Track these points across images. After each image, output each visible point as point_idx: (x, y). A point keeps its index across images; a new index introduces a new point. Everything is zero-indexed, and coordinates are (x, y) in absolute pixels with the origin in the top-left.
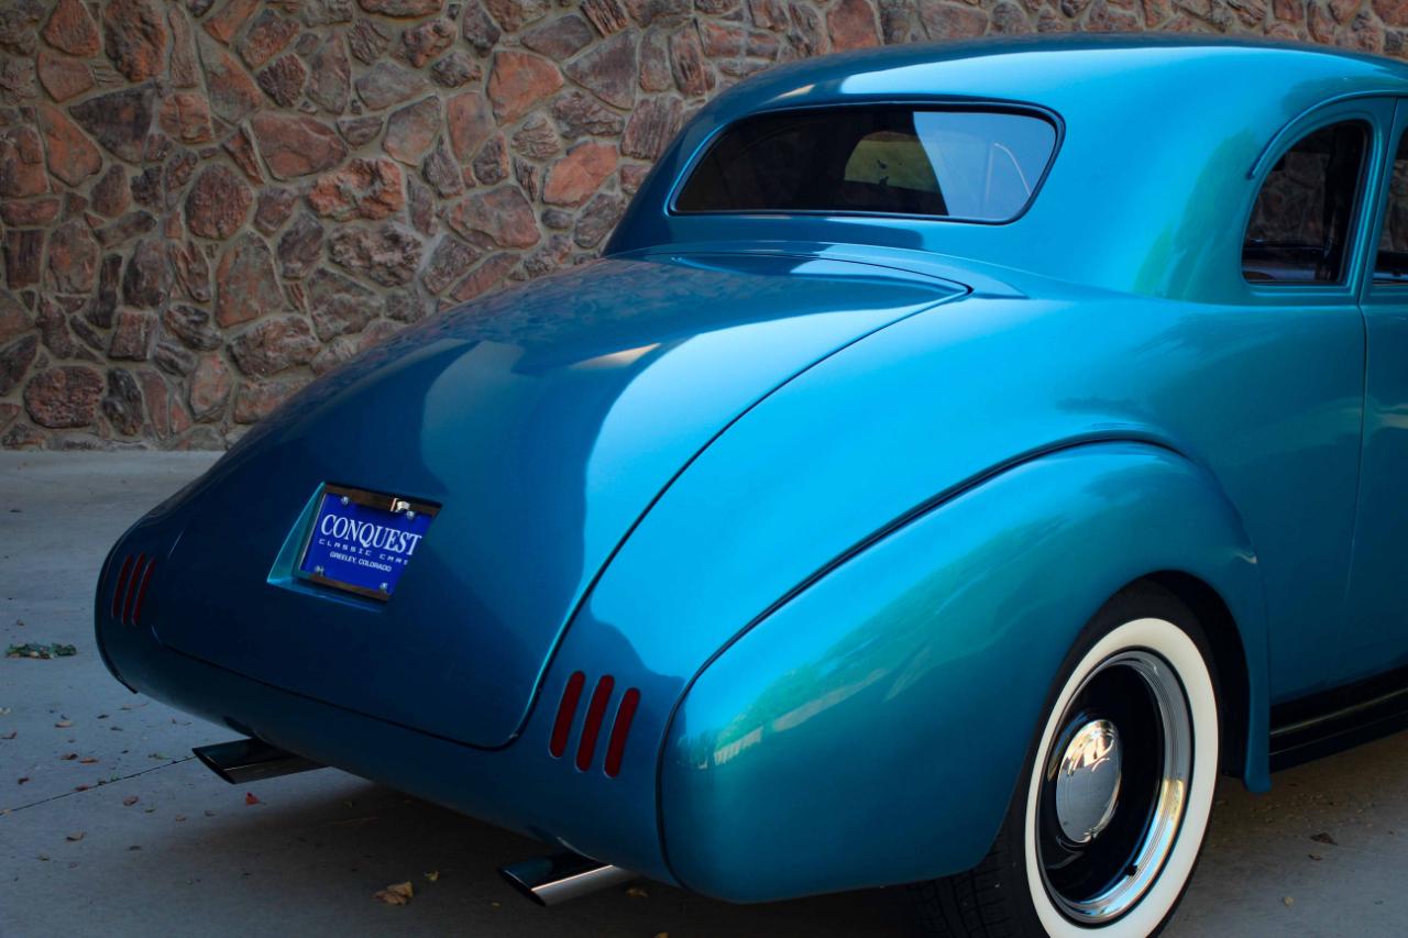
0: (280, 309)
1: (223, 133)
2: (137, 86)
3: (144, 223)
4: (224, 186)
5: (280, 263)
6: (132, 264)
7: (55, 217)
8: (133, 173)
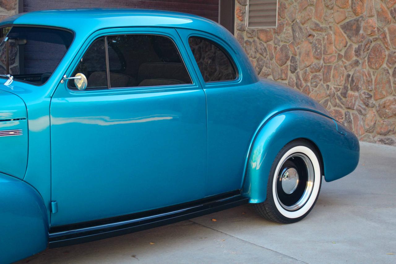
0: (392, 95)
1: (380, 32)
2: (358, 17)
3: (357, 63)
4: (378, 50)
5: (393, 78)
6: (352, 77)
7: (335, 61)
8: (355, 46)
